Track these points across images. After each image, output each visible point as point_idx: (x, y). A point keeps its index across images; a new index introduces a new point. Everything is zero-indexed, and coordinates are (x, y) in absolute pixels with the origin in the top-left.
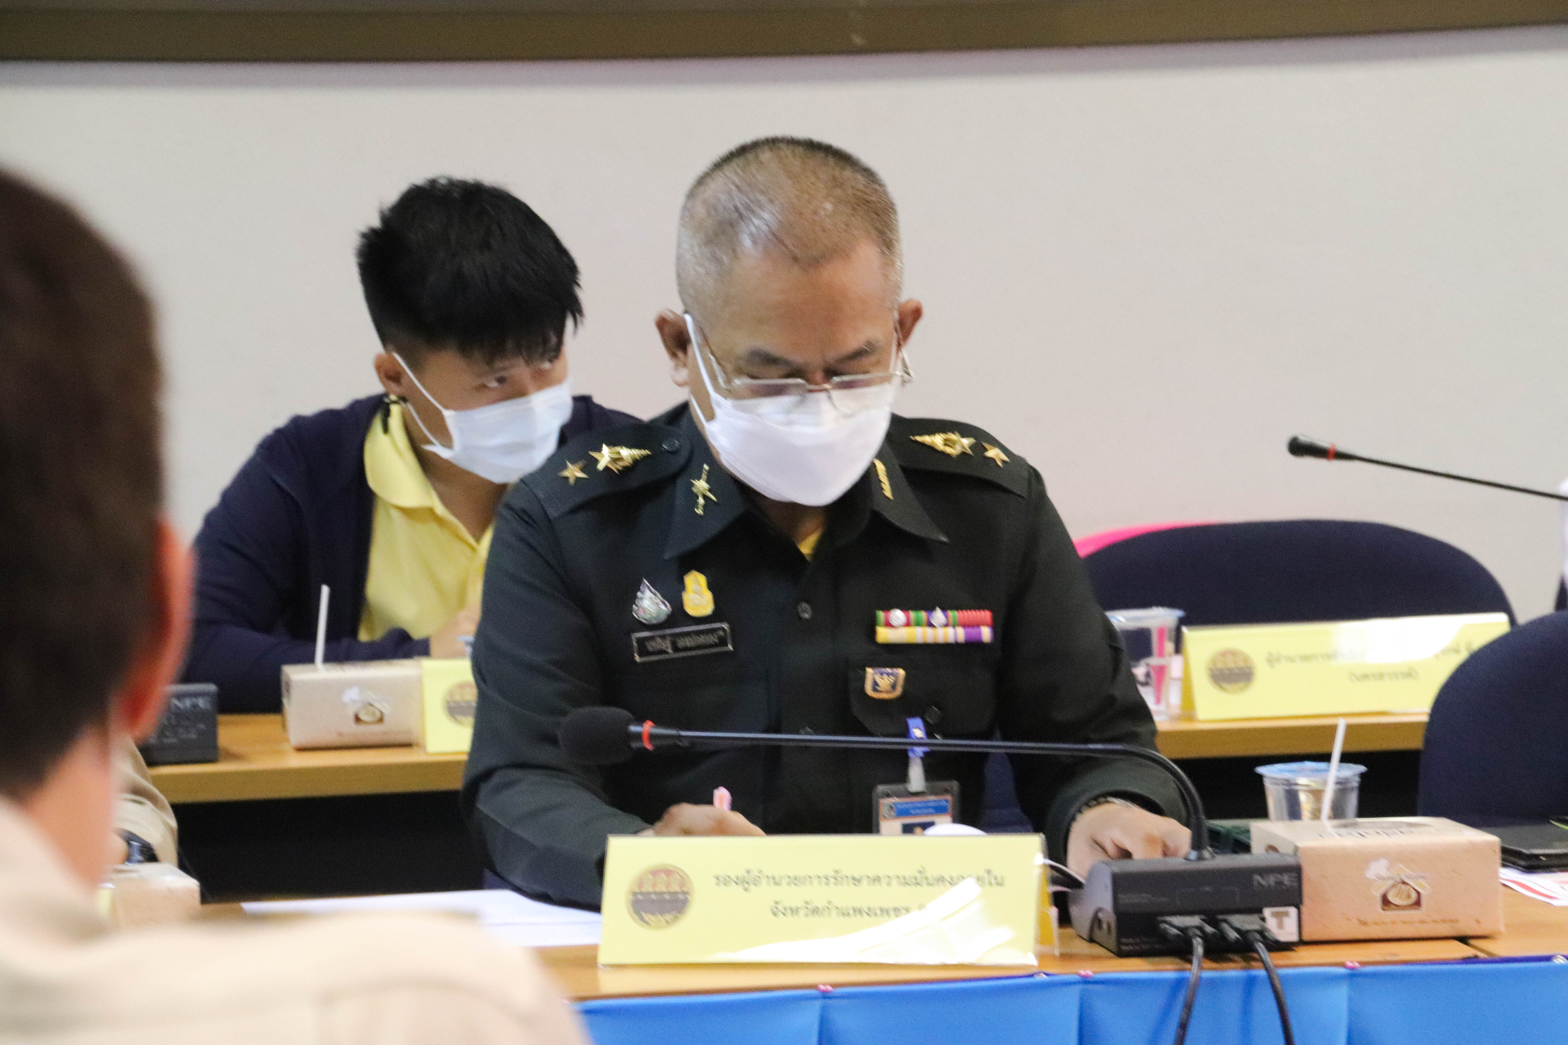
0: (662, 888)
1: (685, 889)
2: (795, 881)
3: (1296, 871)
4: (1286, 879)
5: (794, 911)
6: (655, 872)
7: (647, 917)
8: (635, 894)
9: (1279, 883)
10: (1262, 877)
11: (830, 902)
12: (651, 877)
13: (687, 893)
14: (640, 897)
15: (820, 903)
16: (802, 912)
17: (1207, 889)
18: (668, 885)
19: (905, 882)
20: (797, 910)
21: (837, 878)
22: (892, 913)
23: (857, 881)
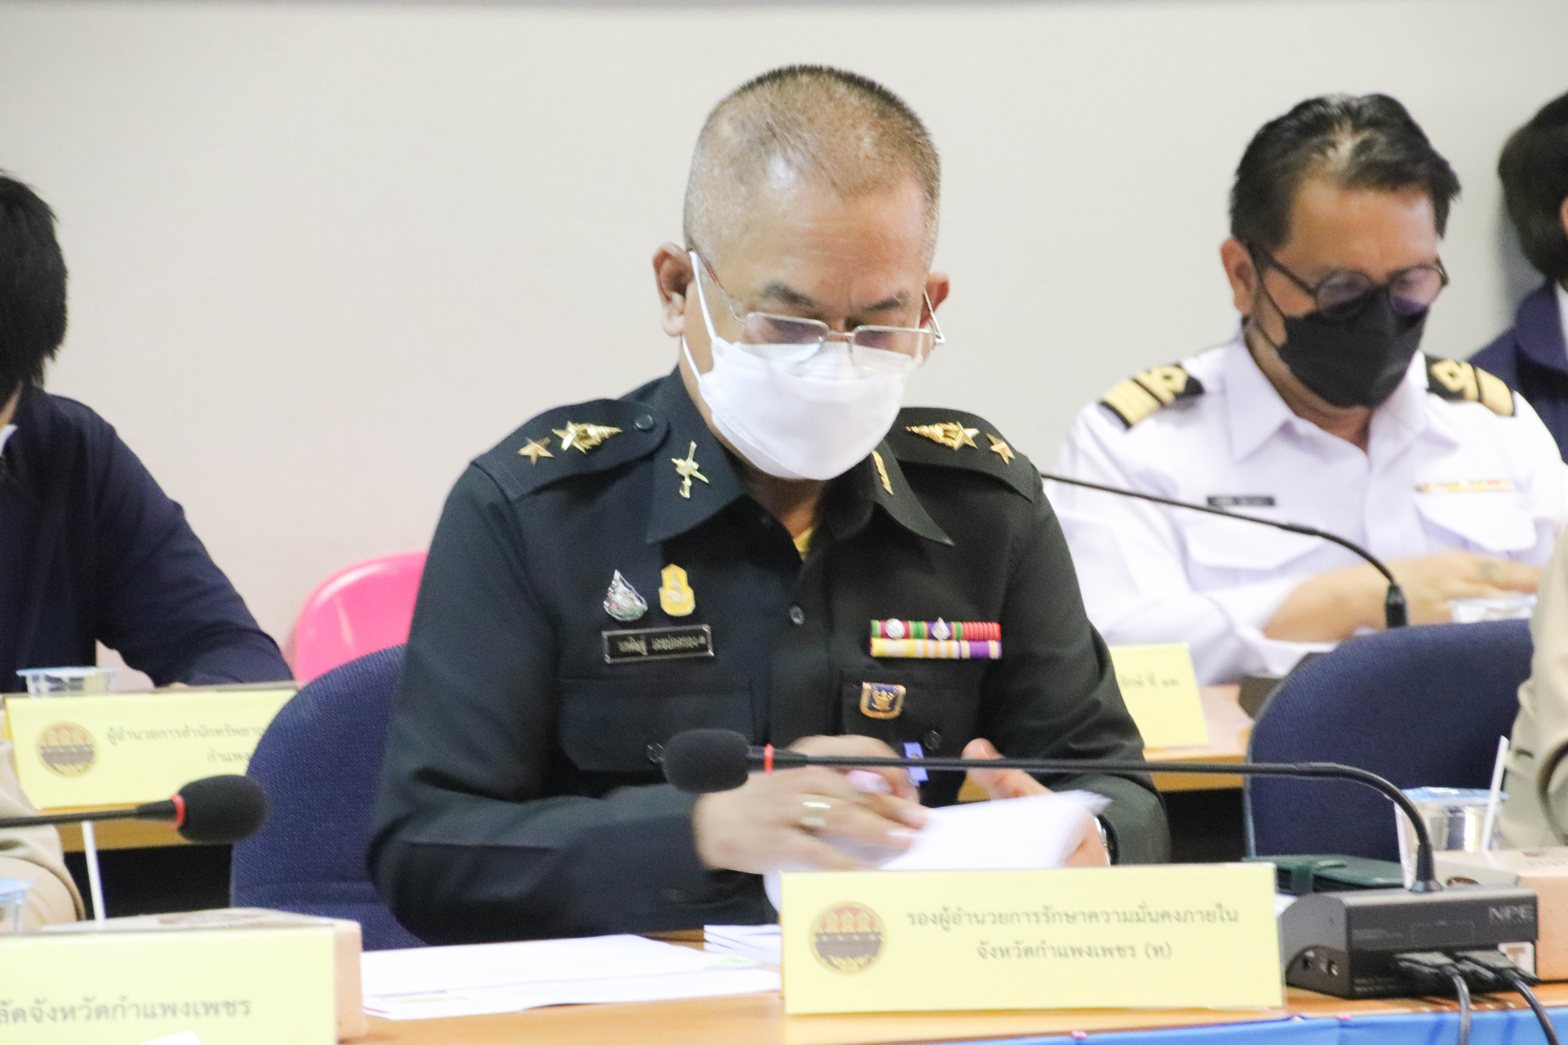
0: (848, 928)
1: (876, 930)
2: (1000, 918)
3: (1531, 902)
4: (1522, 912)
5: (1005, 952)
6: (839, 911)
7: (837, 961)
8: (818, 935)
9: (1516, 916)
10: (1498, 910)
11: (1043, 942)
12: (835, 916)
13: (879, 933)
14: (825, 939)
15: (1034, 943)
16: (1014, 953)
17: (1443, 923)
18: (856, 925)
19: (1125, 918)
20: (1007, 951)
21: (1048, 915)
22: (1116, 953)
23: (1071, 918)
